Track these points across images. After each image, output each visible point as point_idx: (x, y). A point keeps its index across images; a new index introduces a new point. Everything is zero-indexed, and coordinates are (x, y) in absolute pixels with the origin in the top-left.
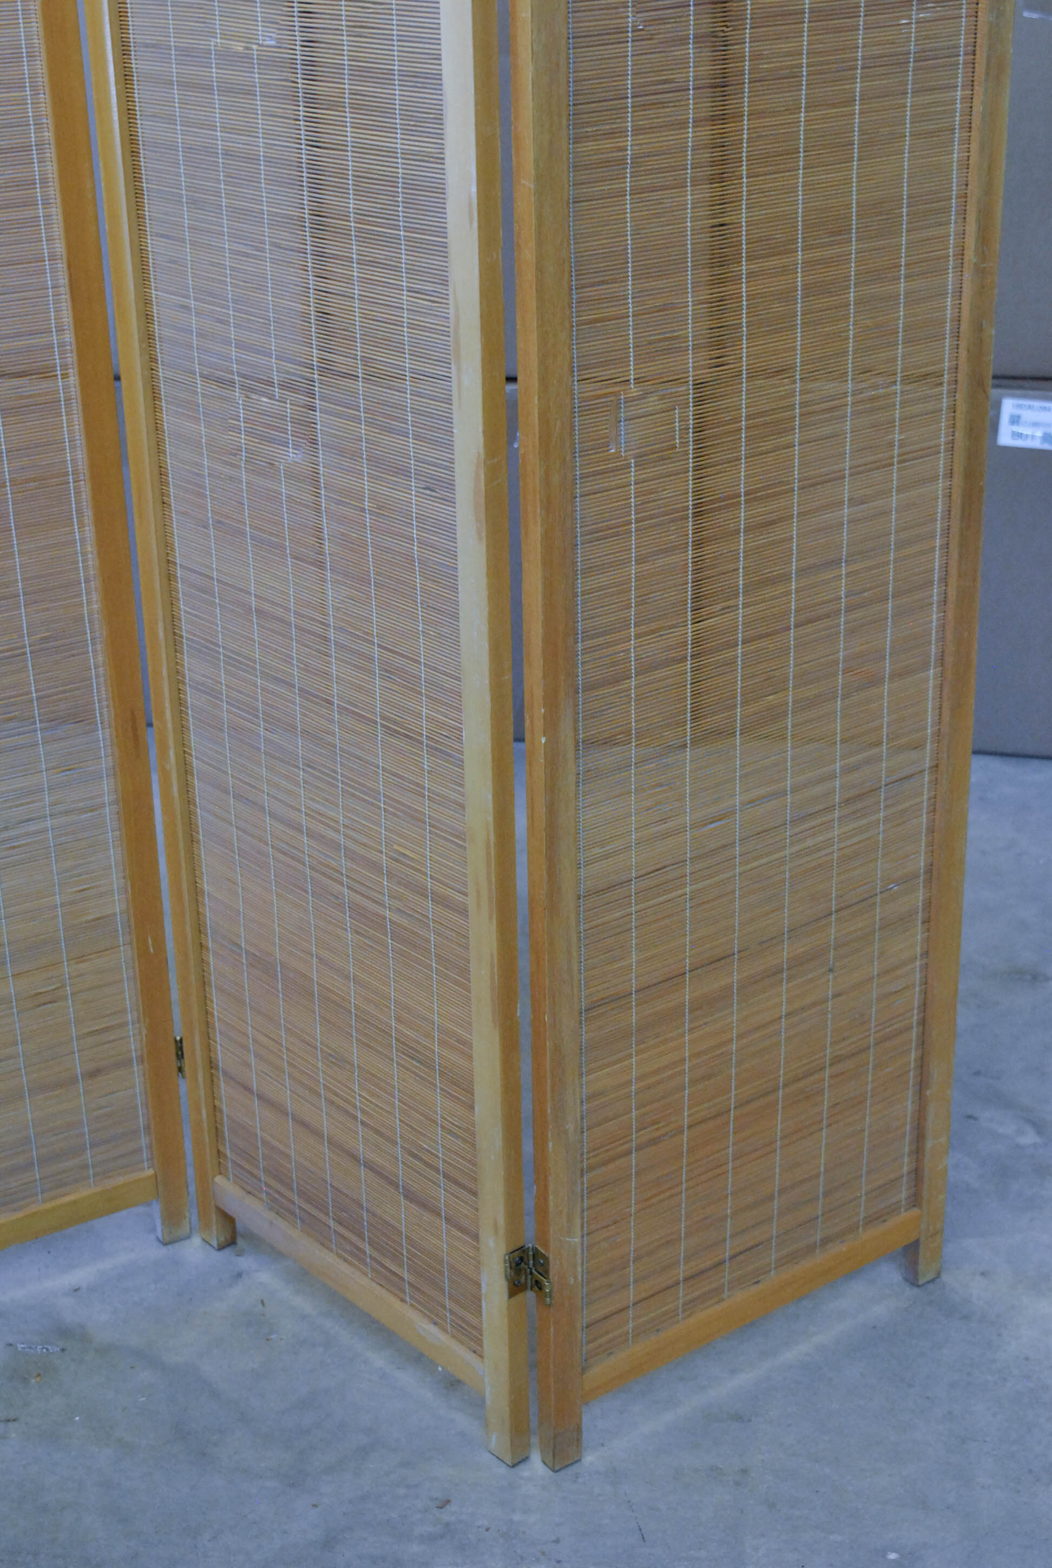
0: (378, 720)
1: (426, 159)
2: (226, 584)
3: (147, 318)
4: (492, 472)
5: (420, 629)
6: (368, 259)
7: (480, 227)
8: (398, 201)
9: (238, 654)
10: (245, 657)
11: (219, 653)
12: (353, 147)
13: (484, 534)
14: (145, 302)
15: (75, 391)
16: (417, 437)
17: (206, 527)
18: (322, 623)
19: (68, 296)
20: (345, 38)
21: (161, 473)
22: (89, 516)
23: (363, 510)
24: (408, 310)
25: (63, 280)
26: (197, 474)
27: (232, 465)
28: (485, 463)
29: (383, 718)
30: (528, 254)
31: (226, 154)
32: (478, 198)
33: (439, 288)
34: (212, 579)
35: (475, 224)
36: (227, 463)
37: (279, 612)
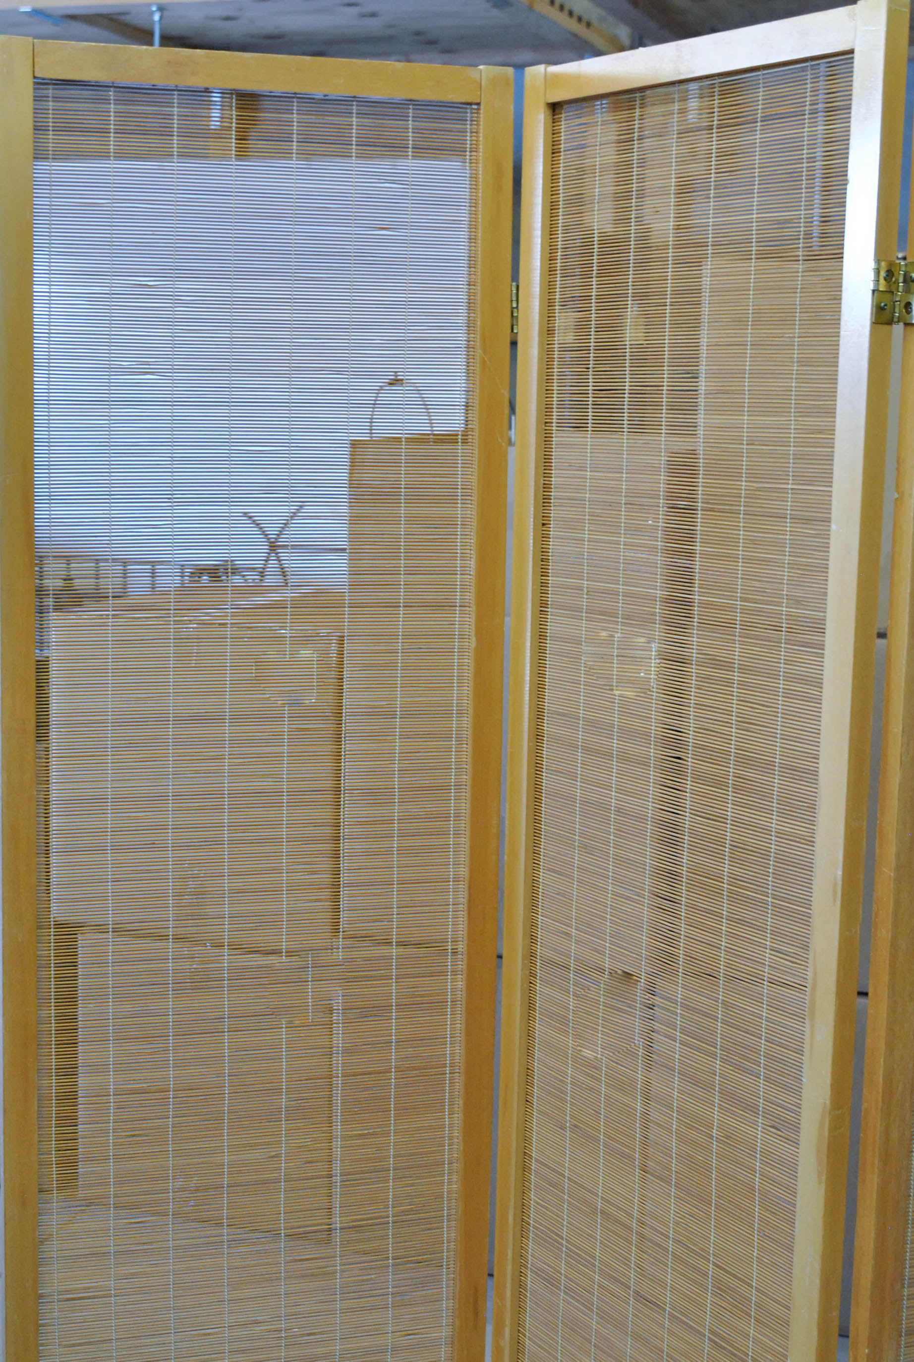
0: (707, 1334)
1: (798, 840)
2: (575, 1183)
3: (532, 938)
4: (836, 1124)
5: (755, 1254)
6: (736, 917)
7: (842, 907)
8: (769, 872)
9: (580, 1249)
10: (586, 1253)
11: (562, 1245)
12: (732, 820)
13: (824, 1178)
14: (532, 925)
15: (461, 995)
16: (767, 1079)
17: (563, 1128)
18: (662, 1234)
19: (465, 913)
20: (733, 730)
21: (528, 1073)
22: (460, 1103)
23: (711, 1137)
24: (769, 966)
25: (463, 898)
26: (561, 1081)
27: (592, 1077)
28: (830, 1113)
29: (712, 1332)
30: (884, 932)
31: (618, 811)
32: (843, 880)
33: (800, 951)
34: (563, 1176)
35: (839, 902)
36: (588, 1075)
37: (622, 1217)
